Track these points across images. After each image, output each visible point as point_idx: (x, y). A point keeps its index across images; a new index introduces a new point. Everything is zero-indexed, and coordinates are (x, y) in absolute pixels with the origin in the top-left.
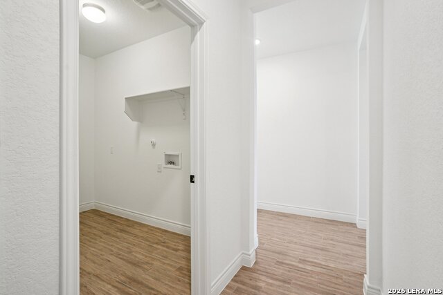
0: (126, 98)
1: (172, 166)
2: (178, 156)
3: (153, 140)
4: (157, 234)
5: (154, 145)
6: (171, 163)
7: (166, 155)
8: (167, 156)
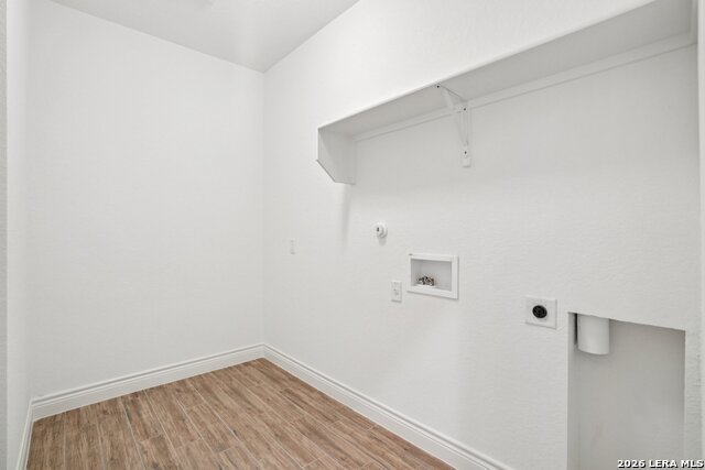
0: (319, 130)
1: (427, 288)
2: (449, 264)
3: (381, 224)
4: (392, 456)
5: (382, 235)
6: (426, 280)
7: (413, 260)
8: (417, 263)
